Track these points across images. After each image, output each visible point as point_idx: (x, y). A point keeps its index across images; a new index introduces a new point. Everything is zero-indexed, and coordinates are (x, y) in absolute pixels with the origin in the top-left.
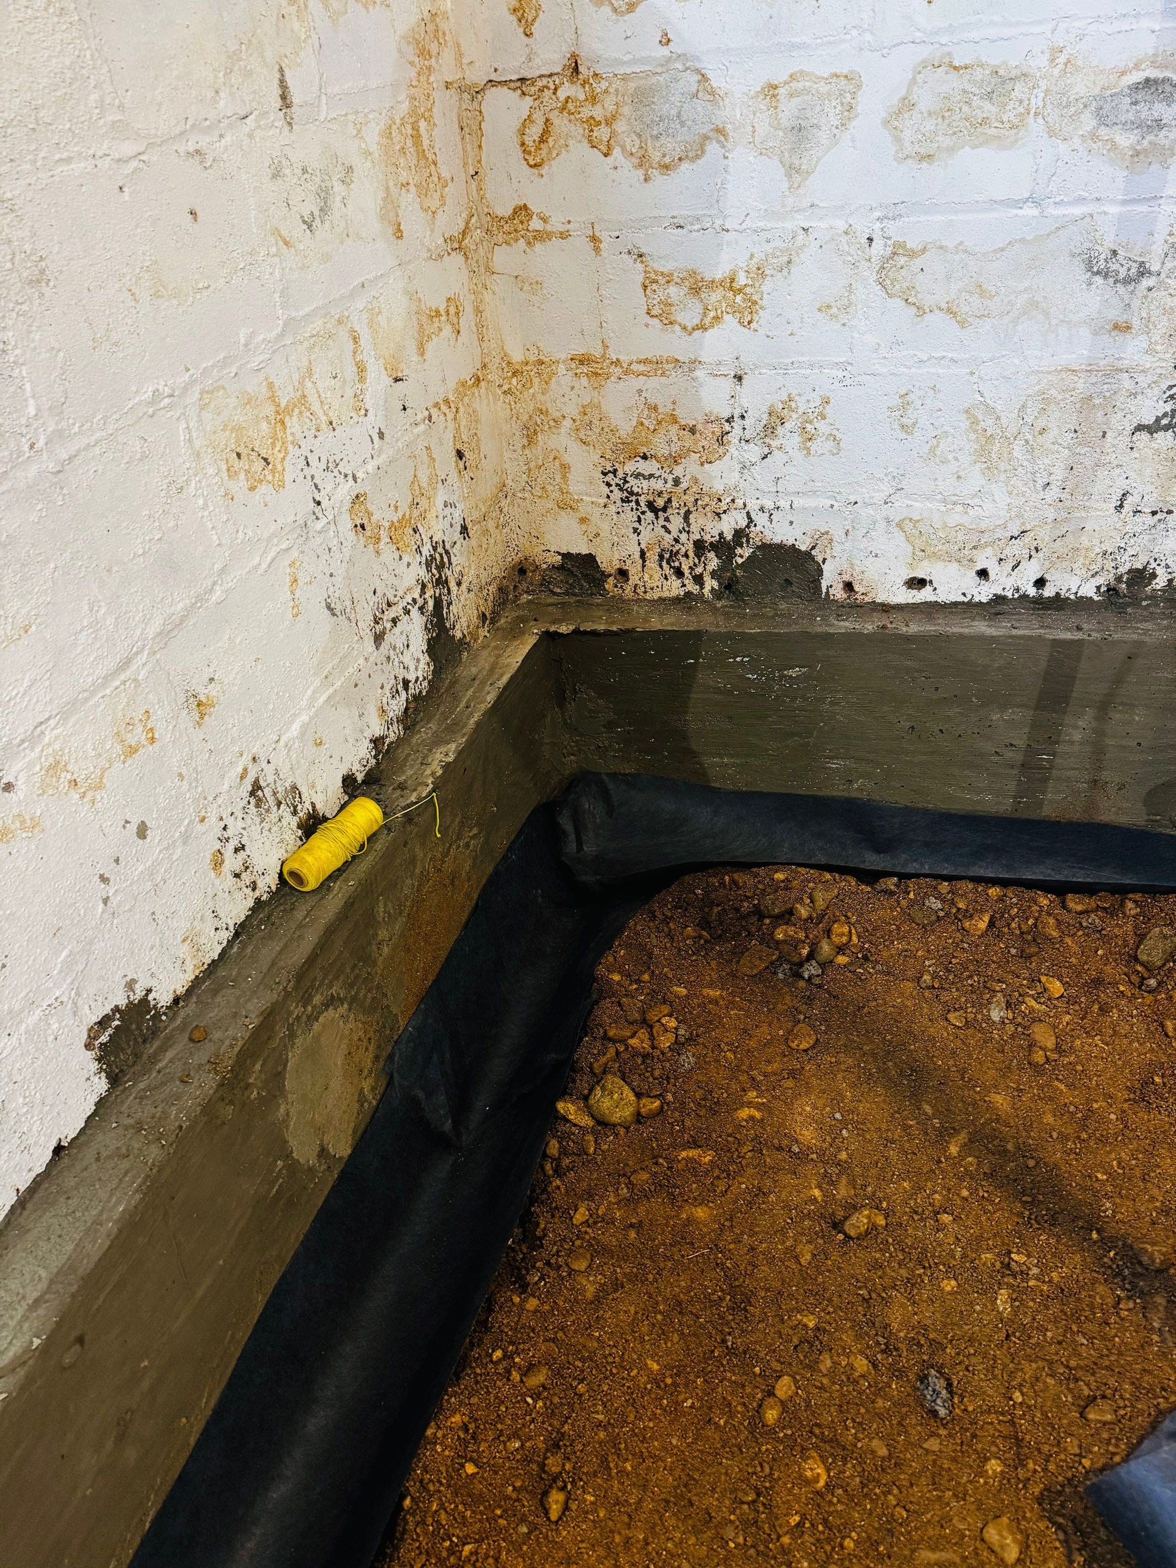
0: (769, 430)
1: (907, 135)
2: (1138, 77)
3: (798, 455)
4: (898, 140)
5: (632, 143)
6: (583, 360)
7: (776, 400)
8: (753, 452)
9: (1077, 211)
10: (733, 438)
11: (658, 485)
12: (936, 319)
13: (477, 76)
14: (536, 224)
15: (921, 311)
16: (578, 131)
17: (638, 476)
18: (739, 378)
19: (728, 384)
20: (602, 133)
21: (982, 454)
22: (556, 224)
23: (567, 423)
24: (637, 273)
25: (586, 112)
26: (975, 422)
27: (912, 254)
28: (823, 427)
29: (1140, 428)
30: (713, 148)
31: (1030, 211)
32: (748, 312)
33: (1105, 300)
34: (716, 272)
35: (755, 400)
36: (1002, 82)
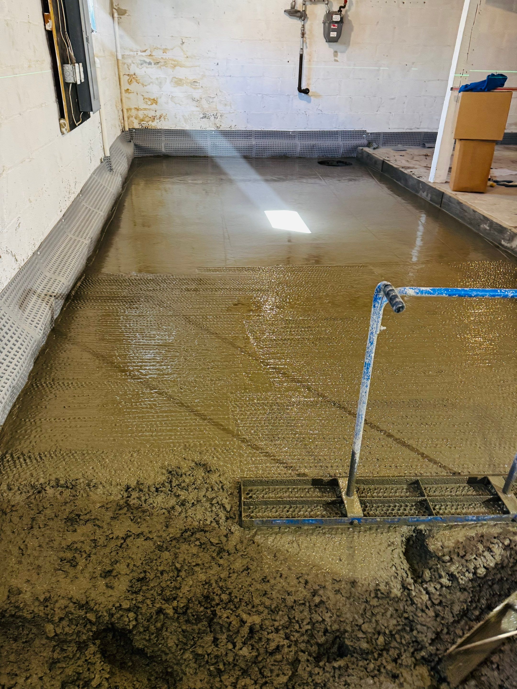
0: (160, 118)
1: (172, 84)
2: (193, 81)
3: (164, 121)
5: (141, 83)
6: (136, 108)
7: (160, 114)
8: (158, 121)
9: (190, 94)
10: (156, 119)
11: (146, 125)
12: (178, 105)
14: (130, 91)
15: (176, 104)
16: (135, 81)
17: (143, 124)
18: (156, 111)
19: (154, 112)
20: (138, 81)
21: (185, 121)
22: (132, 91)
23: (134, 117)
24: (142, 98)
25: (136, 79)
26: (184, 117)
27: (174, 97)
28: (166, 118)
29: (201, 118)
30: (151, 84)
31: (186, 93)
32: (156, 103)
33: (195, 103)
34: (152, 98)
35: (158, 114)
36: (181, 80)
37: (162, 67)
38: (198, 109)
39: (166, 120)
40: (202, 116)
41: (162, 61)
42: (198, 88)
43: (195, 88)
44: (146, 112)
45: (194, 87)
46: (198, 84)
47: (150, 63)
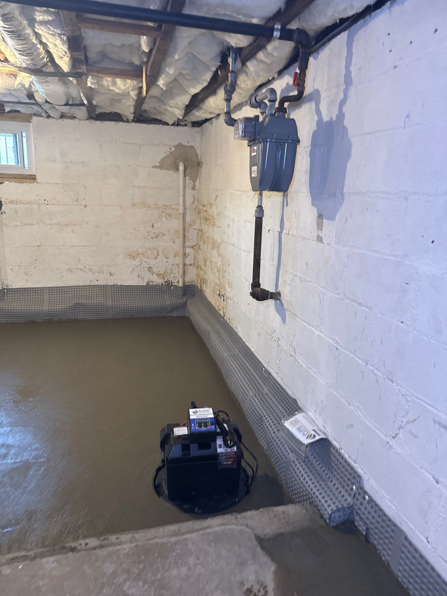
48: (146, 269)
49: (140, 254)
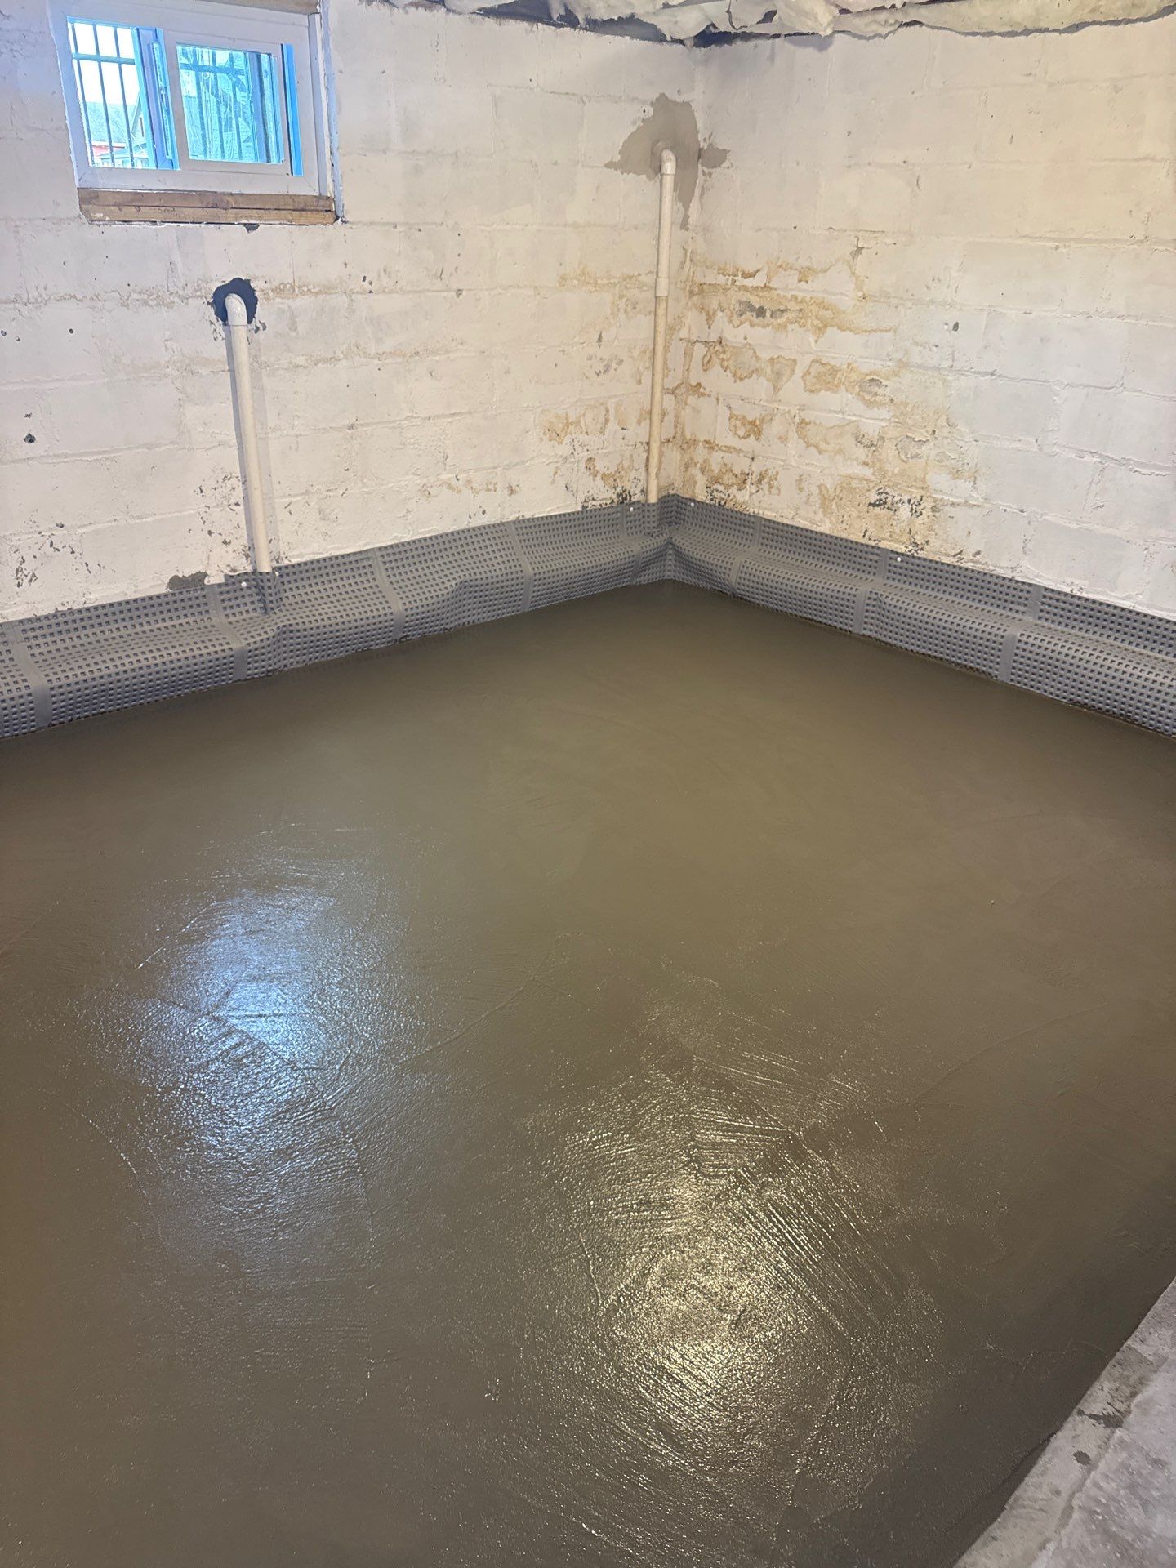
0: (759, 482)
1: (808, 383)
2: (869, 378)
3: (767, 492)
4: (805, 384)
5: (732, 368)
6: (707, 442)
7: (762, 469)
8: (754, 489)
9: (854, 418)
10: (748, 482)
11: (723, 496)
12: (812, 448)
13: (694, 338)
14: (701, 390)
15: (808, 445)
16: (719, 362)
17: (717, 490)
18: (753, 459)
19: (748, 461)
20: (726, 363)
21: (823, 504)
22: (707, 391)
23: (699, 465)
24: (728, 413)
25: (722, 356)
26: (821, 491)
27: (807, 424)
28: (776, 484)
29: (870, 504)
30: (754, 375)
31: (840, 416)
32: (758, 434)
33: (861, 453)
34: (750, 419)
35: (756, 468)
36: (834, 371)
37: (790, 327)
38: (867, 472)
39: (772, 490)
40: (874, 497)
41: (792, 306)
42: (881, 405)
43: (869, 404)
44: (729, 458)
45: (867, 397)
46: (880, 391)
47: (761, 312)
48: (583, 465)
49: (572, 423)
